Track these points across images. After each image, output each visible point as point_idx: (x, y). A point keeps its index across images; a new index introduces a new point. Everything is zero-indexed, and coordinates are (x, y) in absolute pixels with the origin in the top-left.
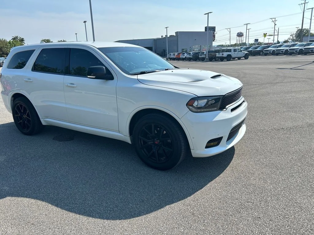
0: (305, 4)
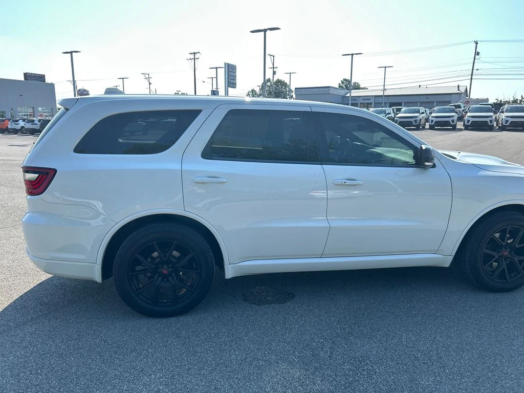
0: (194, 59)
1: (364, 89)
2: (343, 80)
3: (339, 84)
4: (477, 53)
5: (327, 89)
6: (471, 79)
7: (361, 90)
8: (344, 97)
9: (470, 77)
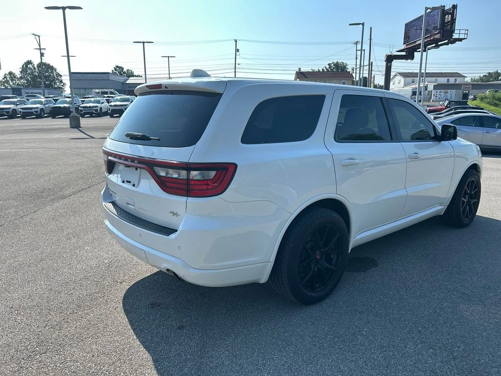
1: (138, 77)
2: (115, 67)
3: (113, 71)
4: (237, 50)
5: (106, 75)
6: (235, 72)
7: (135, 78)
8: (124, 84)
9: (234, 71)
